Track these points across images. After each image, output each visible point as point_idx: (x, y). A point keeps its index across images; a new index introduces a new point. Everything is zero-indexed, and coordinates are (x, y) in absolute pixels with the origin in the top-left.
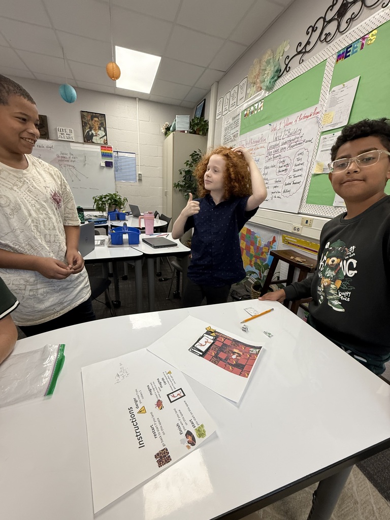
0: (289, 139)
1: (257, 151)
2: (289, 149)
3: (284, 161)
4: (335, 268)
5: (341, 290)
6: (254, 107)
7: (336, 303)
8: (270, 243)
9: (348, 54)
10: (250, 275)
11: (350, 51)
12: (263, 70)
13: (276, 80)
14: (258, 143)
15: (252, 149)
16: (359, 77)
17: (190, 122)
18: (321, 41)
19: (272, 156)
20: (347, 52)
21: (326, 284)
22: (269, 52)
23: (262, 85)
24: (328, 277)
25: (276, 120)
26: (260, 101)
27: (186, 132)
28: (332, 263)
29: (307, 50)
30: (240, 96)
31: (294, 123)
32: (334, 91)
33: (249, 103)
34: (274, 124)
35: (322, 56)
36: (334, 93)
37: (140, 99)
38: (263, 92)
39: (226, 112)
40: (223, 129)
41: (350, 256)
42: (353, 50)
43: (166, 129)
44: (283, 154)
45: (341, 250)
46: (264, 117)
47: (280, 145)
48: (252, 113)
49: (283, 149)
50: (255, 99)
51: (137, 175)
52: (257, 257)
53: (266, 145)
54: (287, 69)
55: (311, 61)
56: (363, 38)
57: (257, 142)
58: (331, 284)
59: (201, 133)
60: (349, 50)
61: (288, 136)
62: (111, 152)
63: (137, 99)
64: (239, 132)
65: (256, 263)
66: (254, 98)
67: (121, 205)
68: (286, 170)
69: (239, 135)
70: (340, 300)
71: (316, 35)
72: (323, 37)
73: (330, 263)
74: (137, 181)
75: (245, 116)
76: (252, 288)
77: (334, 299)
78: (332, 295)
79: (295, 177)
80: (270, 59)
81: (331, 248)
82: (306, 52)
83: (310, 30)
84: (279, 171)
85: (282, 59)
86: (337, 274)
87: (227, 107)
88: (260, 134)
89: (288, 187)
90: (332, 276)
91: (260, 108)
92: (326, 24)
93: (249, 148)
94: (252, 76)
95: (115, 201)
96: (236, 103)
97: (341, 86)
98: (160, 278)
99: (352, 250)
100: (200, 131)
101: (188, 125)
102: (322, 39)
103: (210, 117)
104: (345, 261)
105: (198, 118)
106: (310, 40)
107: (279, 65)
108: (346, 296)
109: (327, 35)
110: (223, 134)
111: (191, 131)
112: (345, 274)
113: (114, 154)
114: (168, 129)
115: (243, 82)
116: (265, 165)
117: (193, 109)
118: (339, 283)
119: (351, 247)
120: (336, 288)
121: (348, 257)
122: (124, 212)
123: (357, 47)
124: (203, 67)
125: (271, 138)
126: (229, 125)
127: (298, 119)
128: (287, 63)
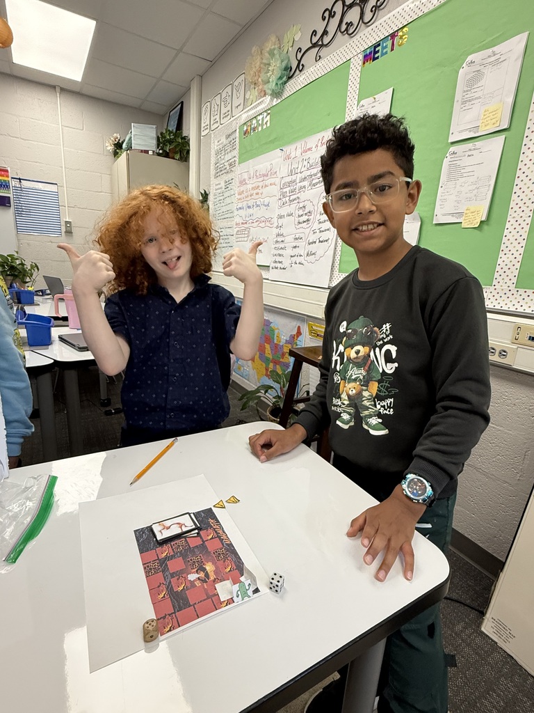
0: (308, 173)
1: (265, 191)
2: (310, 188)
3: (304, 207)
4: (364, 362)
5: (379, 397)
6: (258, 121)
7: (374, 421)
8: (293, 337)
9: (376, 56)
10: (266, 392)
11: (378, 51)
12: (265, 64)
13: (285, 83)
14: (265, 178)
15: (258, 187)
16: (392, 89)
17: (158, 137)
18: (342, 33)
19: (287, 198)
20: (376, 52)
21: (353, 392)
22: (273, 39)
23: (266, 87)
24: (355, 380)
25: (289, 143)
26: (265, 111)
27: (150, 153)
28: (355, 356)
29: (325, 43)
30: (236, 103)
31: (314, 149)
32: (363, 106)
33: (251, 113)
34: (288, 149)
35: (345, 54)
36: (363, 108)
37: (62, 90)
38: (268, 98)
39: (216, 125)
40: (213, 153)
41: (385, 341)
42: (382, 51)
43: (115, 144)
44: (303, 196)
45: (367, 332)
46: (272, 138)
47: (298, 182)
48: (254, 129)
49: (301, 188)
50: (258, 109)
51: (63, 223)
52: (276, 362)
53: (277, 181)
54: (300, 67)
55: (331, 59)
56: (393, 36)
57: (264, 175)
58: (363, 390)
59: (177, 156)
60: (377, 49)
61: (308, 169)
62: (6, 179)
63: (58, 89)
64: (237, 159)
65: (274, 371)
66: (256, 107)
67: (24, 275)
68: (308, 220)
69: (237, 163)
70: (379, 415)
71: (334, 22)
72: (344, 27)
73: (353, 355)
74: (63, 234)
75: (245, 134)
76: (268, 413)
77: (370, 416)
78: (367, 408)
79: (320, 232)
80: (274, 49)
81: (350, 331)
82: (322, 46)
83: (327, 14)
84: (299, 223)
85: (292, 51)
86: (368, 371)
87: (218, 117)
88: (269, 163)
89: (312, 248)
90: (362, 377)
91: (266, 123)
92: (346, 8)
93: (254, 186)
94: (252, 73)
95: (12, 268)
96: (230, 112)
97: (372, 98)
98: (107, 409)
99: (387, 330)
100: (176, 153)
101: (155, 142)
102: (343, 30)
103: (190, 130)
104: (377, 349)
105: (171, 132)
106: (328, 29)
107: (289, 60)
108: (386, 406)
109: (349, 24)
110: (213, 160)
111: (161, 152)
112: (381, 371)
113: (14, 183)
114: (118, 146)
115: (240, 80)
116: (278, 212)
117: (163, 116)
118: (374, 387)
119: (384, 326)
120: (372, 396)
121: (381, 342)
122: (30, 289)
123: (386, 47)
124: (174, 49)
125: (284, 171)
126: (221, 146)
127: (319, 144)
128: (299, 59)
